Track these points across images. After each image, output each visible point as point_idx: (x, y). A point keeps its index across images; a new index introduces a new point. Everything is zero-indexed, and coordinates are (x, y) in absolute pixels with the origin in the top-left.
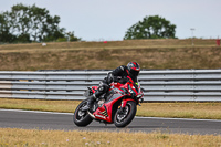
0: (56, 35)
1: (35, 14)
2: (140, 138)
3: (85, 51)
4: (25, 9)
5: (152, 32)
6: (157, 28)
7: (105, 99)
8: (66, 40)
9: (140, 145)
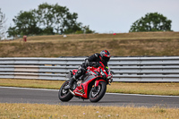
0: (75, 29)
1: (57, 12)
2: (143, 112)
3: (98, 42)
4: (49, 7)
7: (83, 80)
8: (83, 32)
9: (143, 117)
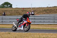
5: (6, 6)
6: (7, 5)
